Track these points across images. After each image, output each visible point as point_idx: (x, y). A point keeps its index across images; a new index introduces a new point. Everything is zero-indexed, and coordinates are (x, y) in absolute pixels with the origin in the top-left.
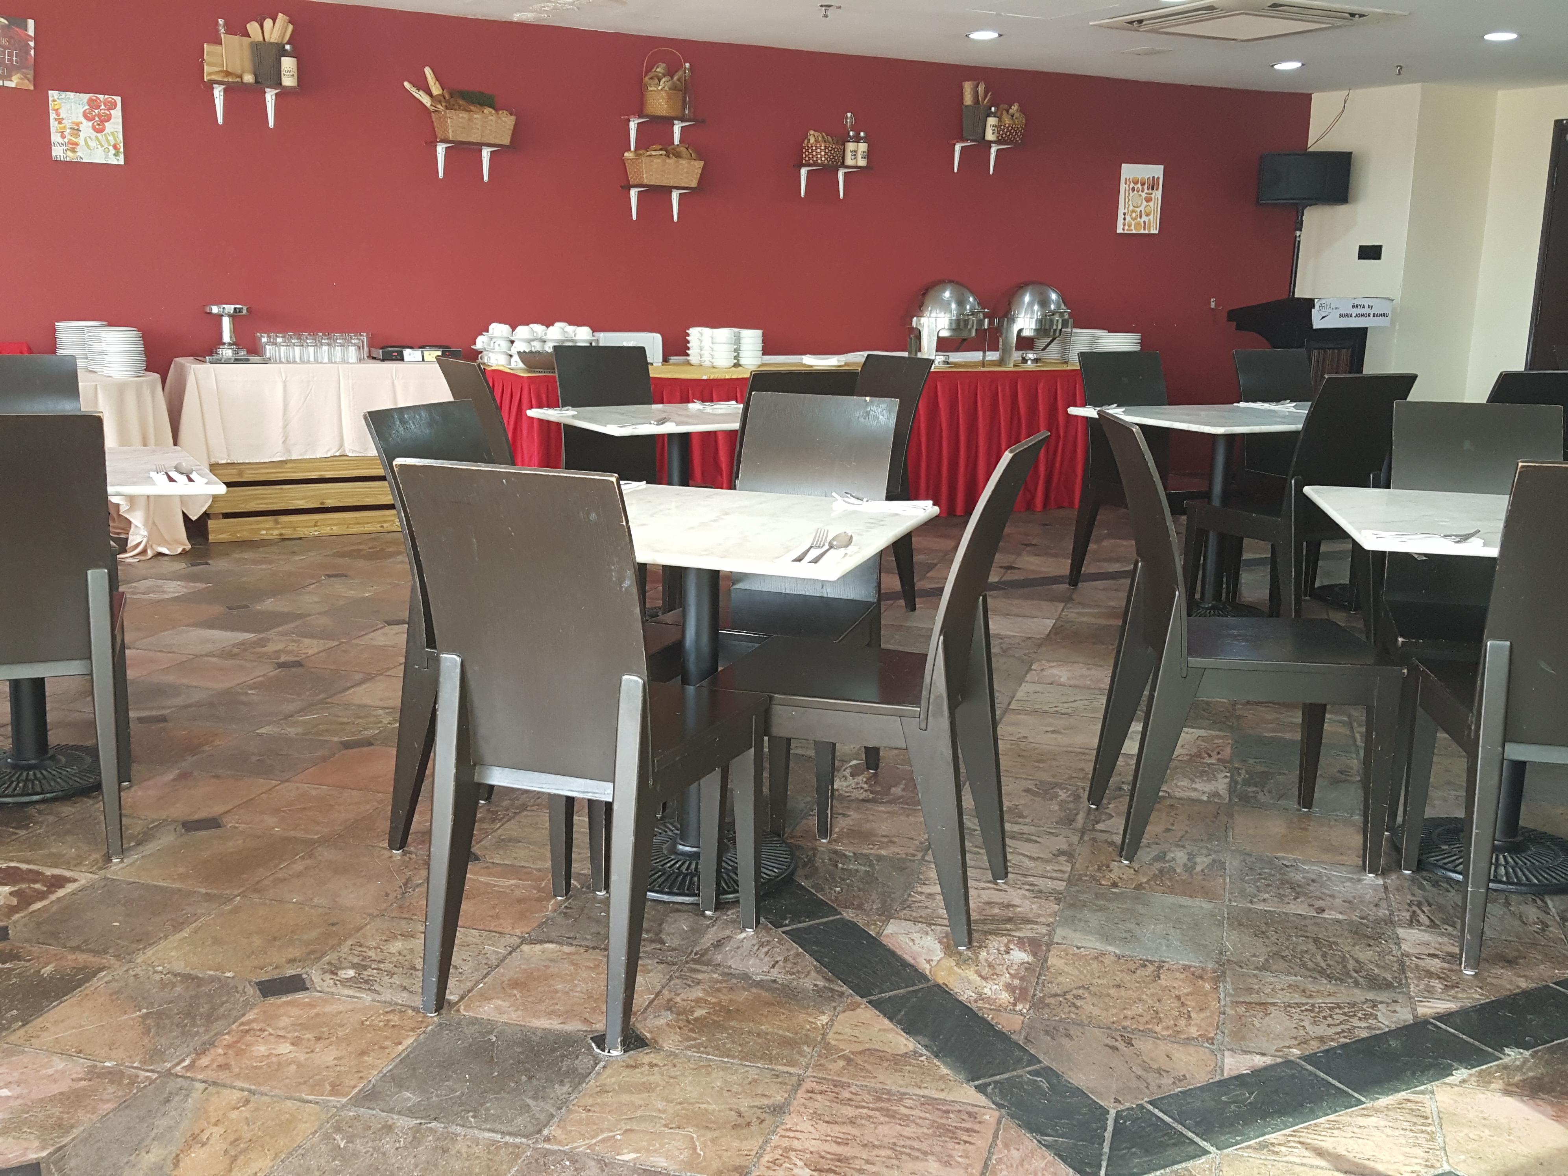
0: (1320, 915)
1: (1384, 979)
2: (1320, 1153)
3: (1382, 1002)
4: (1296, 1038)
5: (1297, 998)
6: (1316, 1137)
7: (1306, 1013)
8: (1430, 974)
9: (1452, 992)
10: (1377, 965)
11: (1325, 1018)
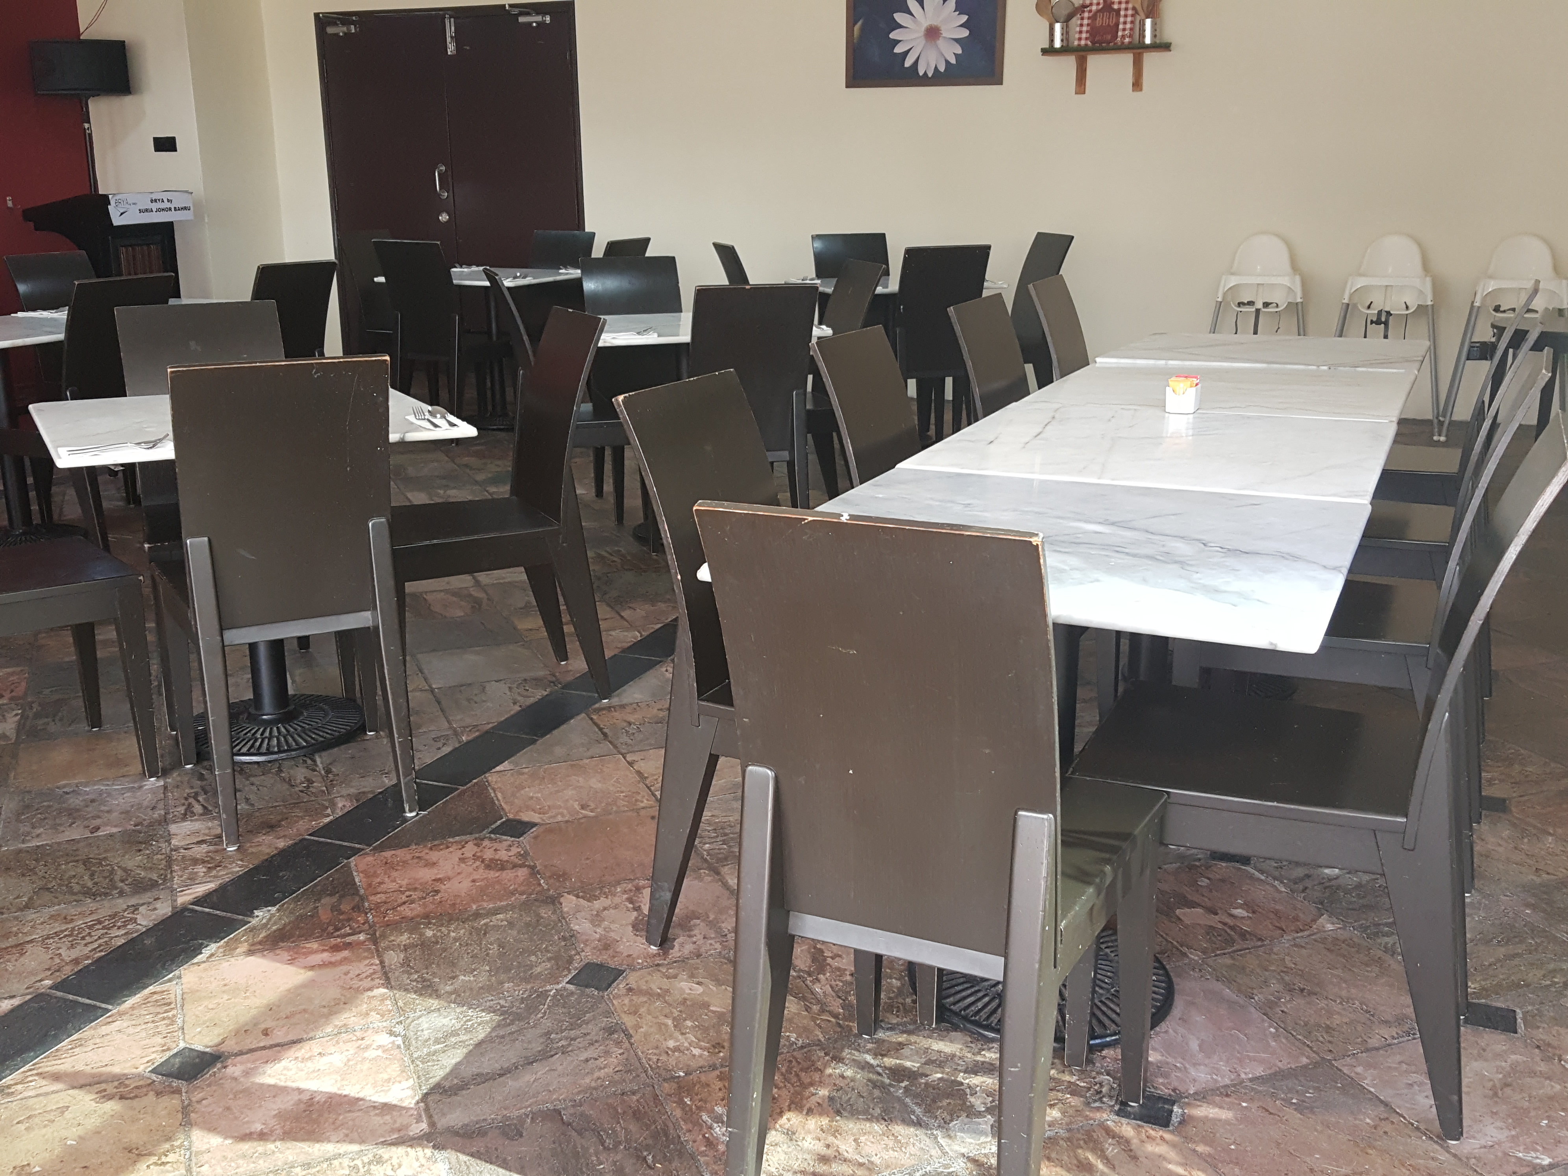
0: (95, 834)
1: (150, 879)
2: (56, 1077)
3: (143, 904)
4: (49, 969)
5: (58, 927)
6: (56, 1062)
7: (64, 940)
8: (195, 861)
9: (214, 873)
10: (145, 869)
11: (83, 938)
